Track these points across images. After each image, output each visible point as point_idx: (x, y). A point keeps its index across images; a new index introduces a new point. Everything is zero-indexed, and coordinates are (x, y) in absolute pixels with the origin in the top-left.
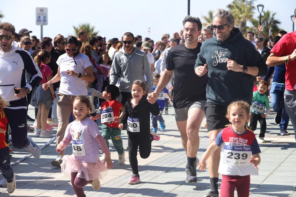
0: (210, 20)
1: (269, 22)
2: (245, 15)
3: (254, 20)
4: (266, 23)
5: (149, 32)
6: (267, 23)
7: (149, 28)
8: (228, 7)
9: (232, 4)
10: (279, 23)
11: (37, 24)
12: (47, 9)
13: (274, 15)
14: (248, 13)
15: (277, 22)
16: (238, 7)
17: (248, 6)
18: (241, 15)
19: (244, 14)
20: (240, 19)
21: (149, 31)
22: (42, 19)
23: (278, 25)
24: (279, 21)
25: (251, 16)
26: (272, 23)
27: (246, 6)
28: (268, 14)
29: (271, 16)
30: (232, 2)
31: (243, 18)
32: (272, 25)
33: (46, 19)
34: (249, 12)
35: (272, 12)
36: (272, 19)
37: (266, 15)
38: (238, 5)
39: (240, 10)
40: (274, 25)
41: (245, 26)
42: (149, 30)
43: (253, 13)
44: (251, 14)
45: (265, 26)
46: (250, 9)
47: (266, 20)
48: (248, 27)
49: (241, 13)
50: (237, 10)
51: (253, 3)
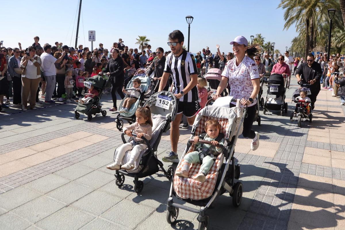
11: (89, 41)
12: (95, 31)
22: (92, 37)
33: (94, 38)
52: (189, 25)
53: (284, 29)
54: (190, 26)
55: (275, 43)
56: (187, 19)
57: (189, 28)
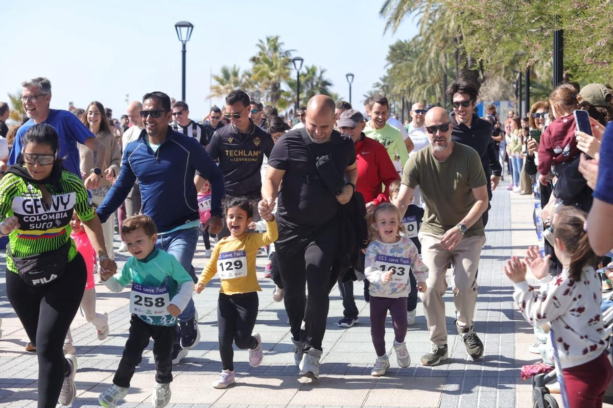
0: (225, 80)
1: (315, 83)
2: (278, 73)
3: (292, 80)
4: (310, 86)
5: (126, 102)
6: (312, 85)
7: (127, 96)
8: (252, 61)
9: (258, 56)
10: (329, 84)
13: (322, 72)
14: (282, 69)
15: (326, 83)
16: (266, 61)
17: (282, 58)
18: (272, 74)
19: (277, 71)
20: (270, 78)
21: (127, 100)
23: (328, 87)
24: (329, 82)
25: (288, 74)
26: (320, 86)
27: (279, 59)
28: (312, 71)
29: (318, 74)
30: (258, 54)
31: (275, 77)
32: (320, 88)
34: (285, 68)
35: (320, 67)
36: (320, 78)
37: (311, 72)
38: (267, 57)
39: (271, 64)
40: (323, 87)
41: (278, 90)
42: (127, 98)
43: (289, 69)
44: (287, 71)
45: (309, 89)
46: (286, 64)
47: (311, 80)
48: (283, 91)
49: (272, 70)
50: (266, 65)
51: (290, 54)
52: (184, 46)
53: (386, 29)
54: (187, 49)
55: (353, 75)
56: (178, 28)
57: (184, 52)
